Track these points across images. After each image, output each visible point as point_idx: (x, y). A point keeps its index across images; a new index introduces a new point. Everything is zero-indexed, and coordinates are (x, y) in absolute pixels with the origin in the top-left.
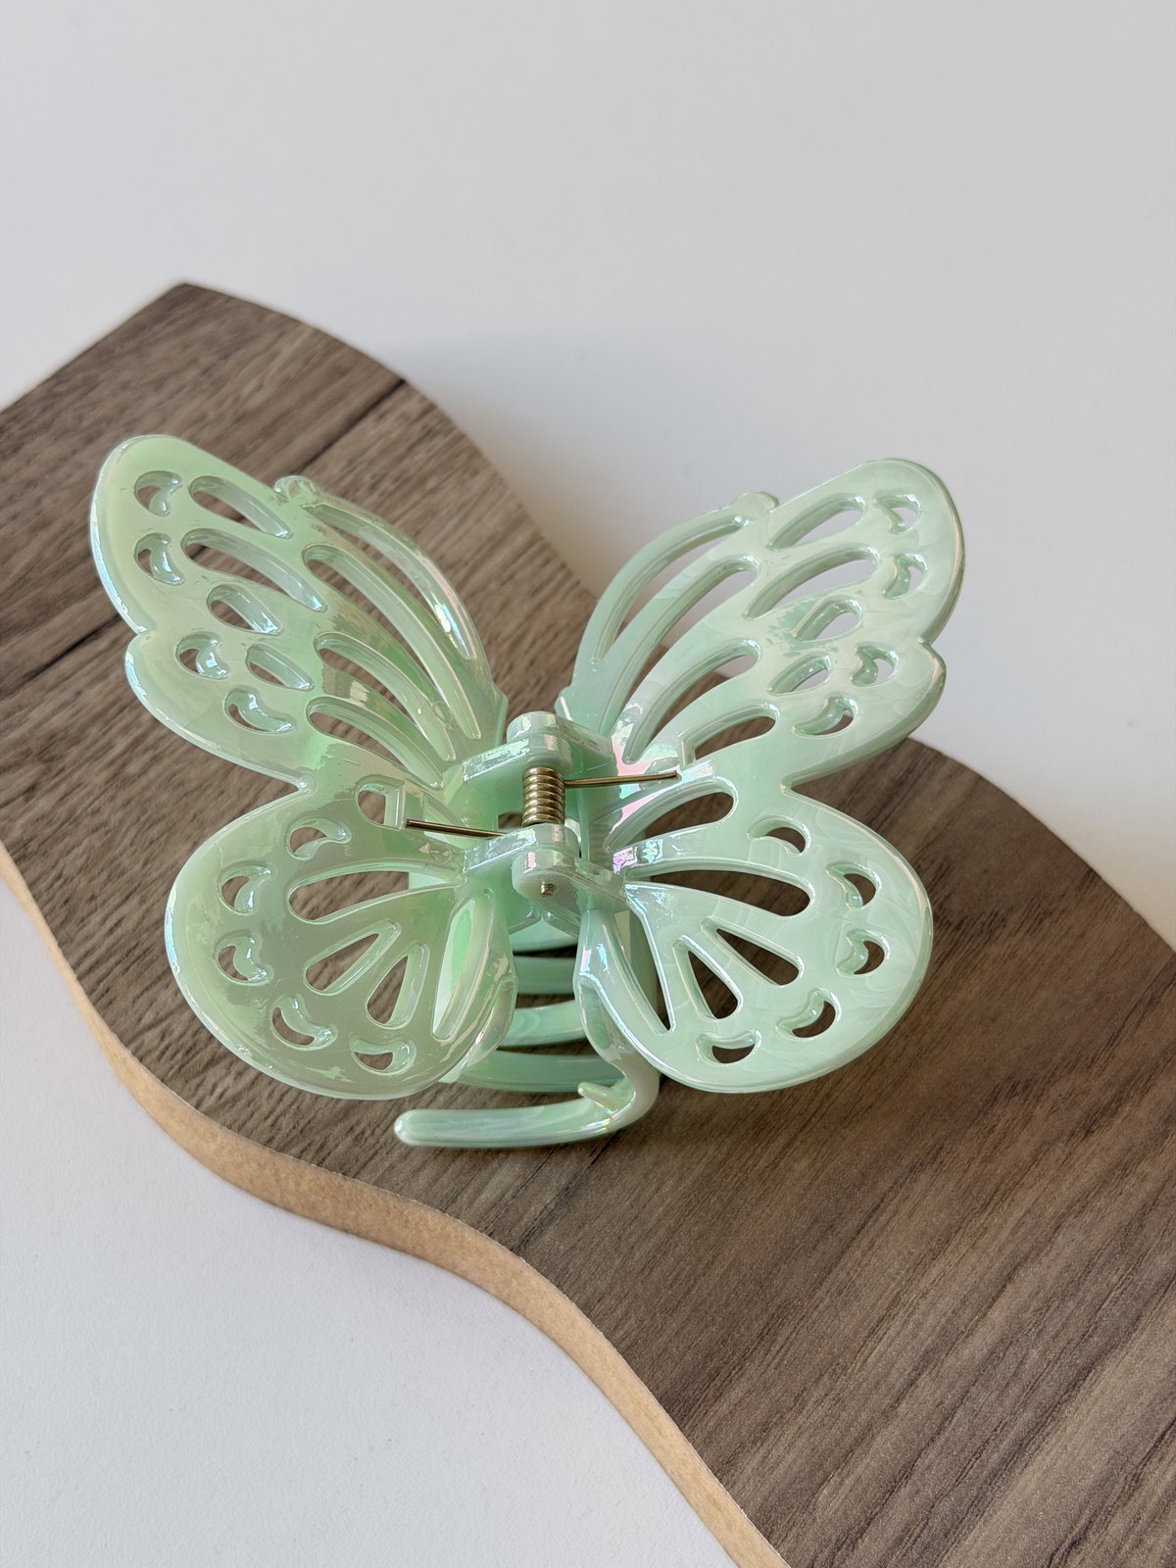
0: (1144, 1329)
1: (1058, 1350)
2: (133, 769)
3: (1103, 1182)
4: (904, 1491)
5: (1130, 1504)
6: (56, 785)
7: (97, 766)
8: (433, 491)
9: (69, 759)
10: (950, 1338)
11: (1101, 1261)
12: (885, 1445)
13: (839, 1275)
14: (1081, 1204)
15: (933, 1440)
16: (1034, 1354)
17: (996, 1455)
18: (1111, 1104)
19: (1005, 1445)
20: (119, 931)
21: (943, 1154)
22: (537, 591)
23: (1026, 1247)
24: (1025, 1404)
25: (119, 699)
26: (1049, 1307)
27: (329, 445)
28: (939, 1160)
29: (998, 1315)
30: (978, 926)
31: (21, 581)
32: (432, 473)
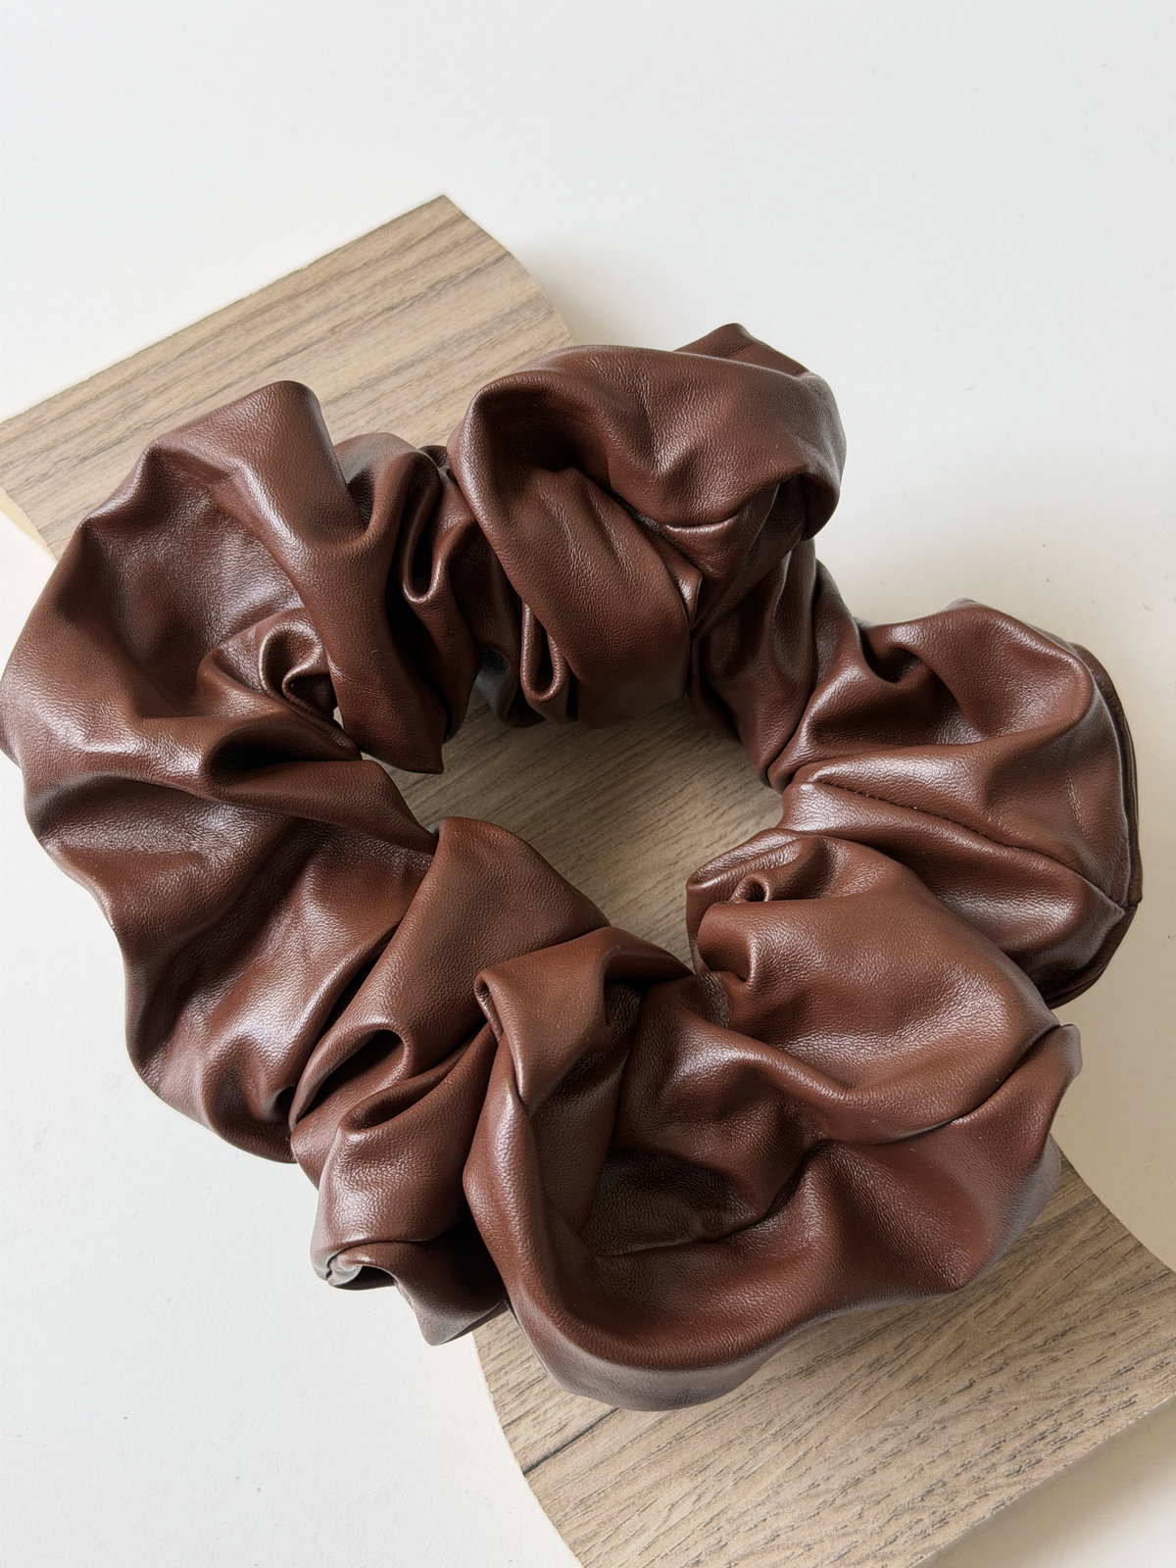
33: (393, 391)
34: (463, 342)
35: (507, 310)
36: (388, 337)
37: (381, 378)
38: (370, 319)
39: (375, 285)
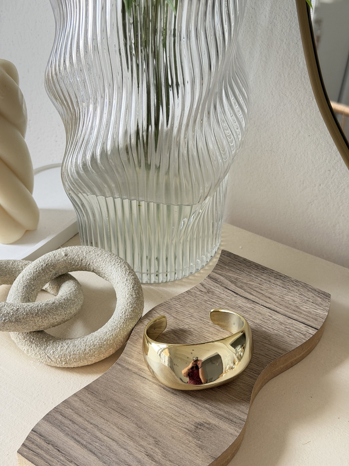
0: (103, 464)
1: (98, 448)
2: (208, 302)
3: (136, 458)
4: (70, 423)
5: (66, 460)
6: (203, 294)
7: (209, 298)
8: (289, 337)
9: (209, 294)
10: (100, 430)
11: (118, 457)
12: (79, 420)
13: (113, 412)
14: (130, 453)
15: (80, 427)
16: (97, 444)
17: (77, 437)
18: (155, 460)
19: (79, 439)
20: (175, 305)
21: (140, 429)
22: (267, 355)
23: (120, 443)
24: (87, 443)
25: (223, 299)
26: (107, 447)
27: (295, 320)
28: (138, 428)
29: (106, 438)
30: (196, 436)
31: (247, 284)
32: (293, 336)
33: (85, 440)
34: (64, 430)
35: (51, 424)
36: (69, 448)
37: (82, 444)
38: (64, 454)
39: (52, 457)
